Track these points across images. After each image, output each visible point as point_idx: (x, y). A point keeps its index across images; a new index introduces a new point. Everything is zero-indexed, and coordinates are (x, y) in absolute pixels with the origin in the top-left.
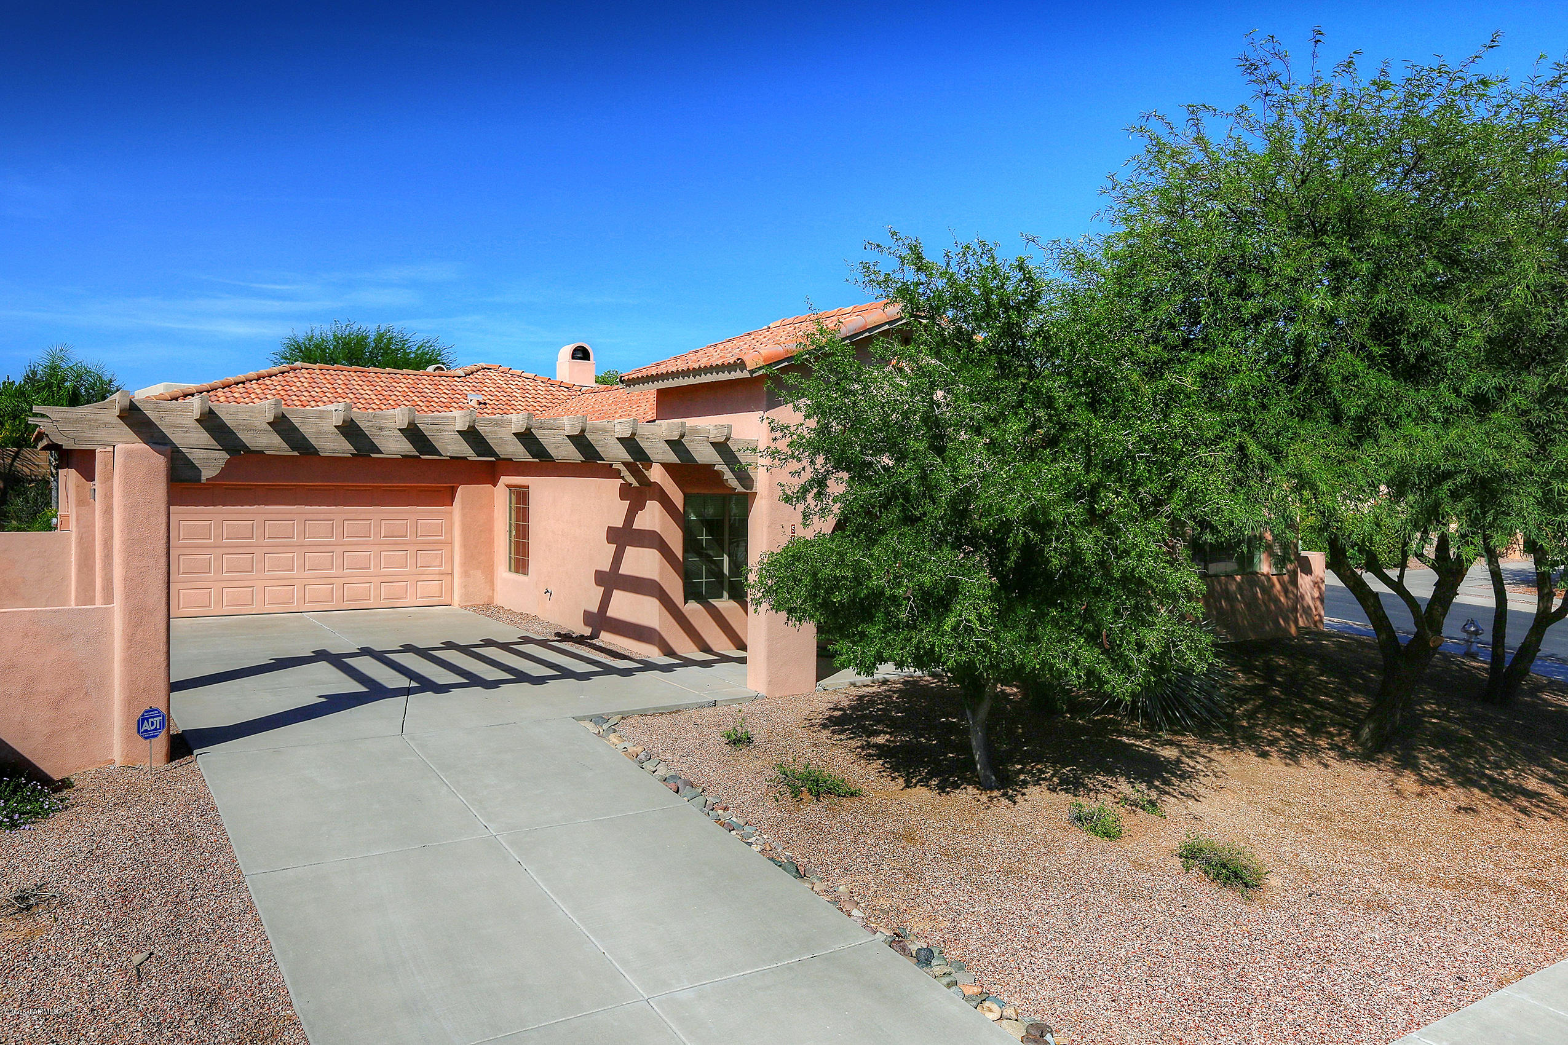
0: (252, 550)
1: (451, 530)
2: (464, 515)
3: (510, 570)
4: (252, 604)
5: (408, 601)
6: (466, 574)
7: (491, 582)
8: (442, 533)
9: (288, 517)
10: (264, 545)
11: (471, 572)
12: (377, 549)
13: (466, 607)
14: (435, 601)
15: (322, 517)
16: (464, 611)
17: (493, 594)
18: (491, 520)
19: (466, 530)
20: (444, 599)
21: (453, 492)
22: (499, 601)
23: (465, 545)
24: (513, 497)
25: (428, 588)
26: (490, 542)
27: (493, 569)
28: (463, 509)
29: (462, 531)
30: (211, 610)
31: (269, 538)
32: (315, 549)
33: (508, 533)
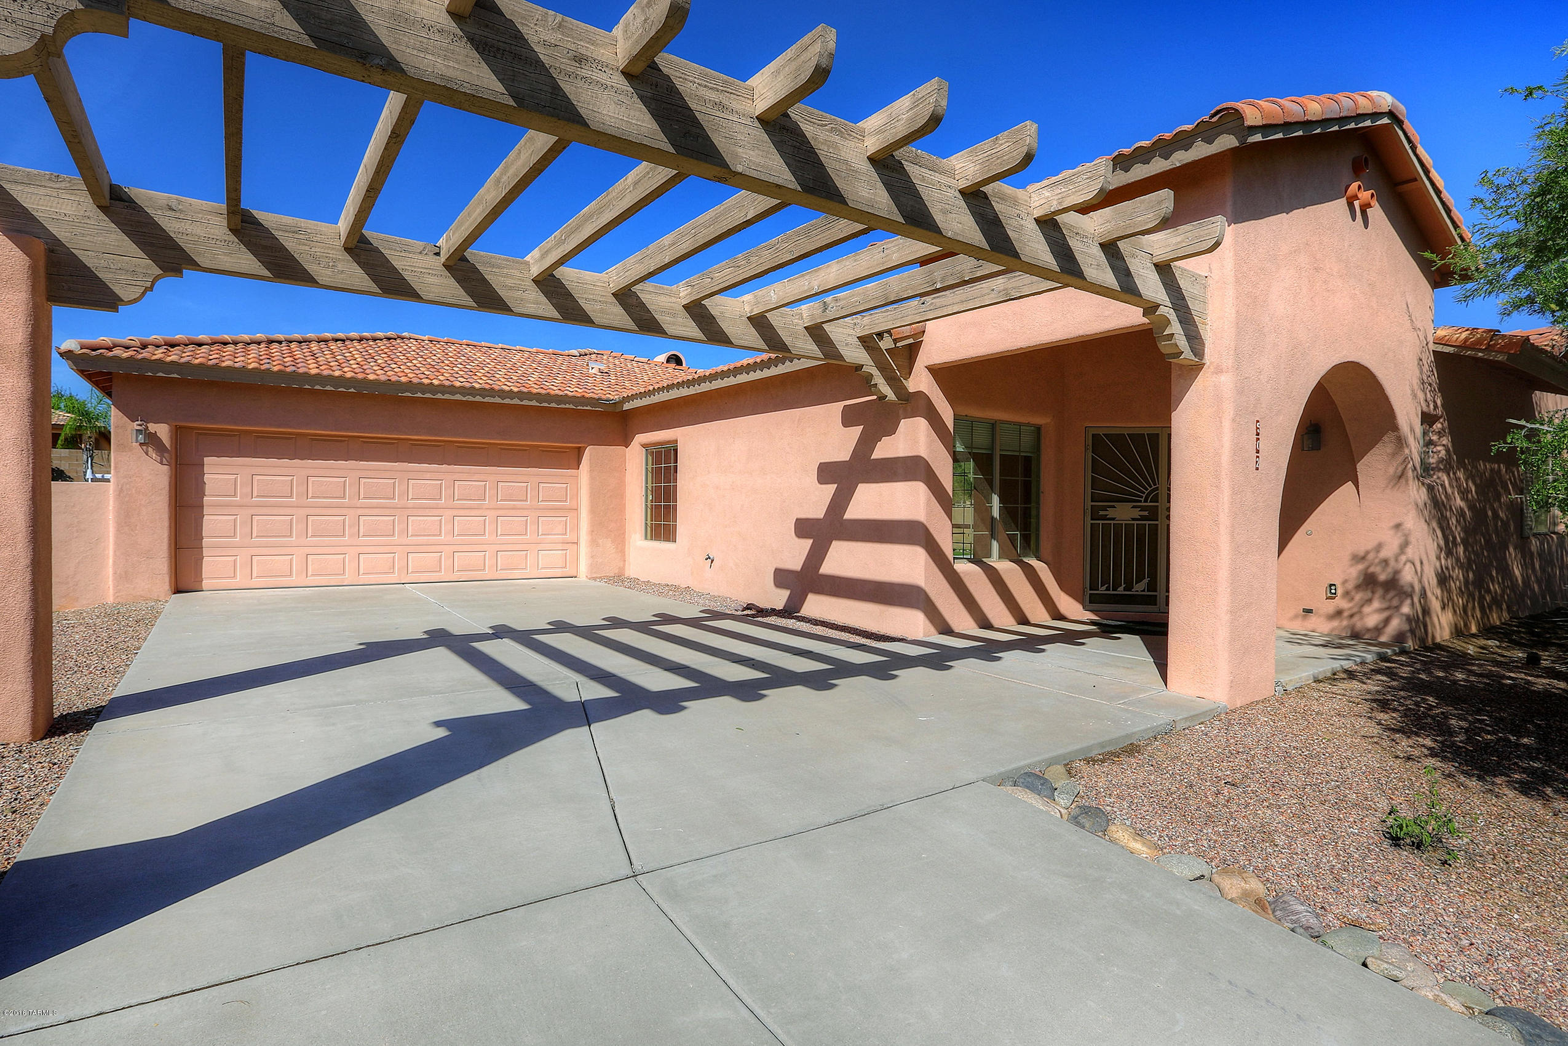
0: (344, 511)
1: (576, 495)
2: (592, 479)
3: (646, 538)
4: (344, 573)
5: (528, 573)
6: (594, 542)
7: (622, 552)
8: (566, 499)
9: (388, 474)
10: (358, 506)
11: (600, 541)
12: (494, 513)
13: (595, 579)
14: (558, 572)
15: (428, 476)
16: (592, 583)
17: (624, 565)
18: (621, 484)
19: (594, 495)
20: (568, 571)
21: (579, 453)
22: (632, 571)
23: (593, 511)
24: (650, 458)
25: (549, 559)
26: (621, 509)
27: (624, 537)
28: (591, 471)
29: (590, 496)
30: (294, 580)
31: (365, 498)
32: (420, 512)
33: (644, 498)
